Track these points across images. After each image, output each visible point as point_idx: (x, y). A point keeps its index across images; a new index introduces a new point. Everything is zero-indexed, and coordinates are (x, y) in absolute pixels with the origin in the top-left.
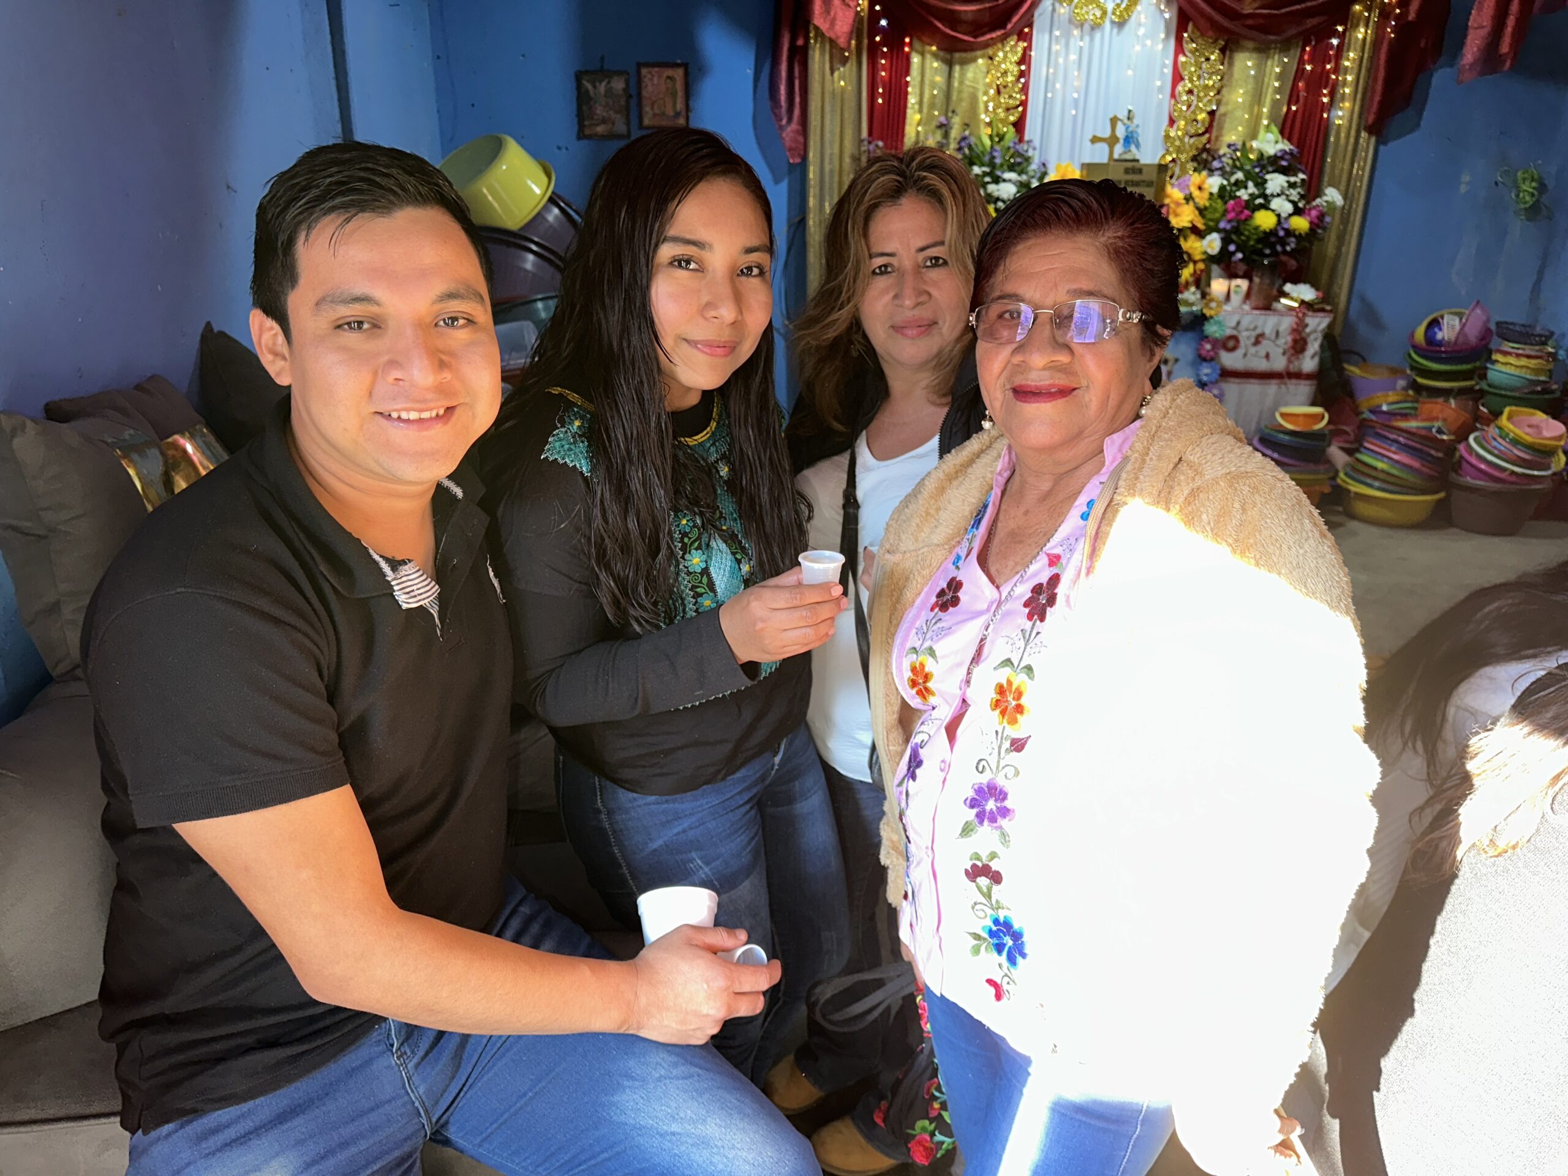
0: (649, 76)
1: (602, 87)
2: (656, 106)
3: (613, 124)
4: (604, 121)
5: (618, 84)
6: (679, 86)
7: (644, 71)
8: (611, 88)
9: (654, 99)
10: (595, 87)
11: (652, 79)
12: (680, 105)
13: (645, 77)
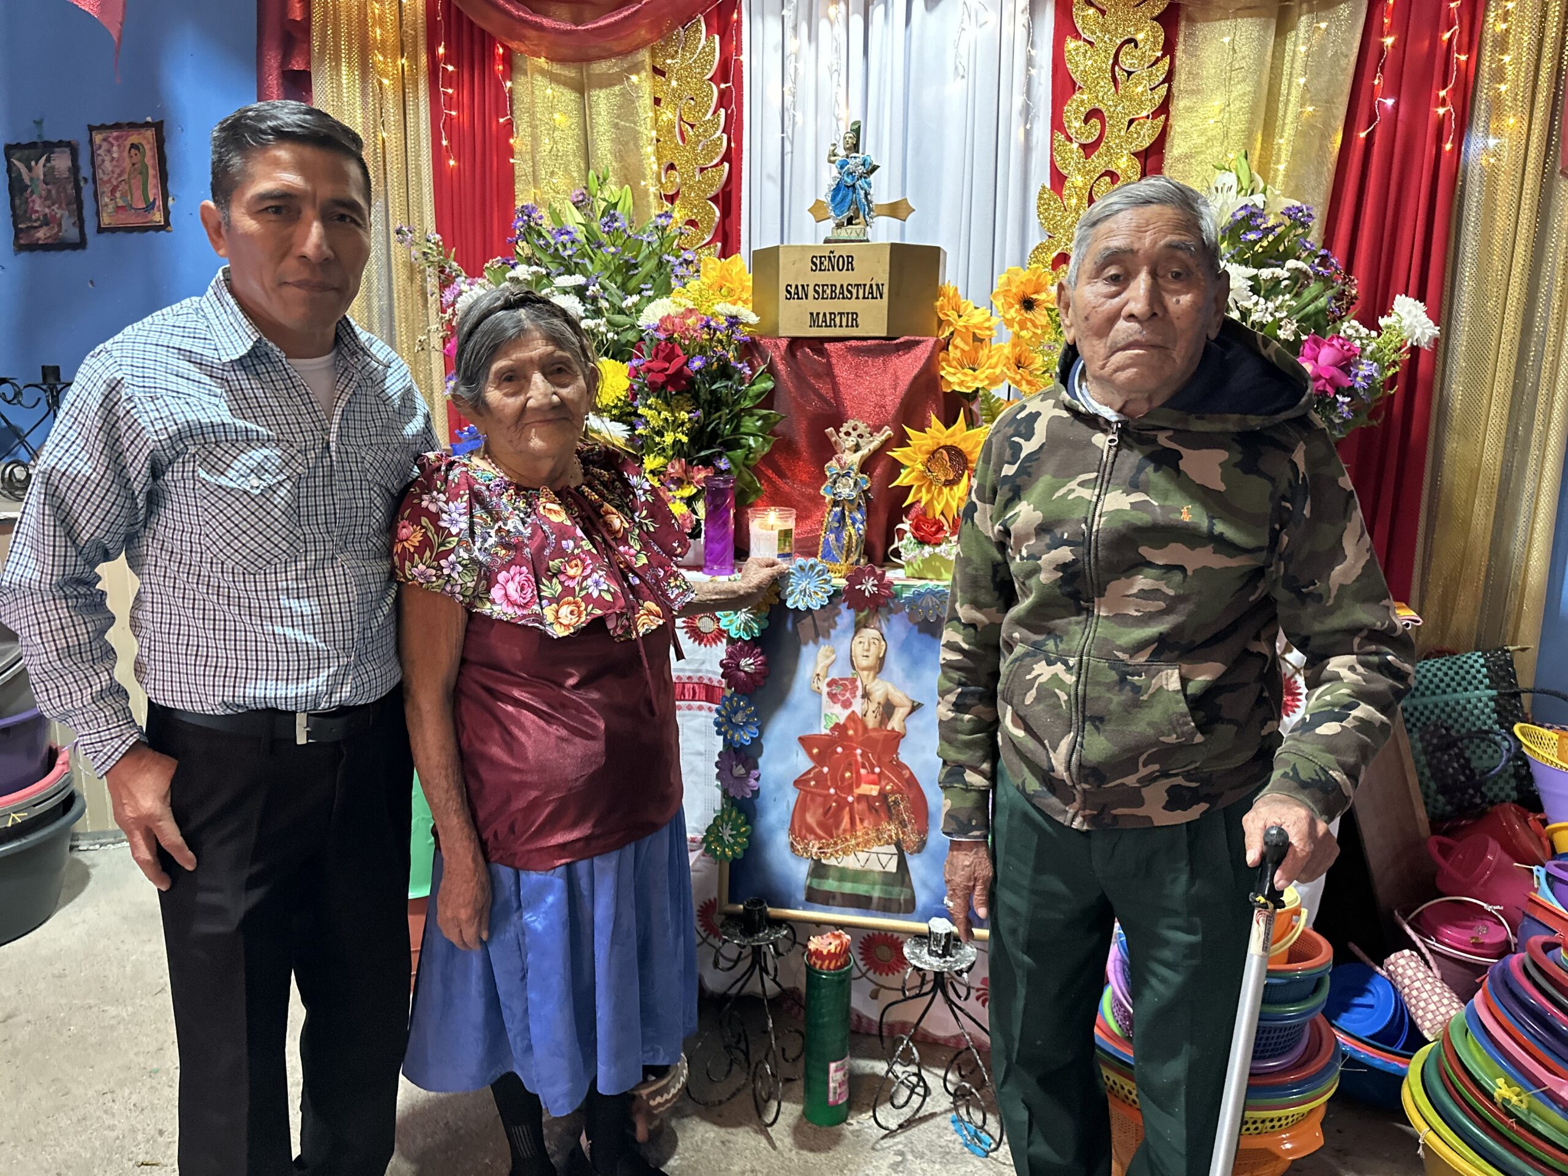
0: (105, 145)
1: (39, 169)
2: (118, 195)
3: (60, 225)
4: (46, 222)
5: (62, 162)
6: (150, 158)
7: (98, 138)
8: (53, 168)
9: (115, 183)
10: (30, 169)
11: (109, 151)
12: (153, 192)
13: (100, 147)
